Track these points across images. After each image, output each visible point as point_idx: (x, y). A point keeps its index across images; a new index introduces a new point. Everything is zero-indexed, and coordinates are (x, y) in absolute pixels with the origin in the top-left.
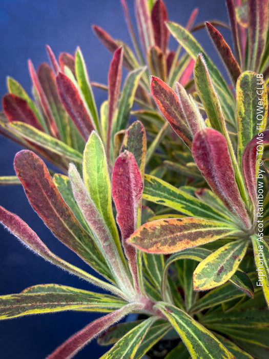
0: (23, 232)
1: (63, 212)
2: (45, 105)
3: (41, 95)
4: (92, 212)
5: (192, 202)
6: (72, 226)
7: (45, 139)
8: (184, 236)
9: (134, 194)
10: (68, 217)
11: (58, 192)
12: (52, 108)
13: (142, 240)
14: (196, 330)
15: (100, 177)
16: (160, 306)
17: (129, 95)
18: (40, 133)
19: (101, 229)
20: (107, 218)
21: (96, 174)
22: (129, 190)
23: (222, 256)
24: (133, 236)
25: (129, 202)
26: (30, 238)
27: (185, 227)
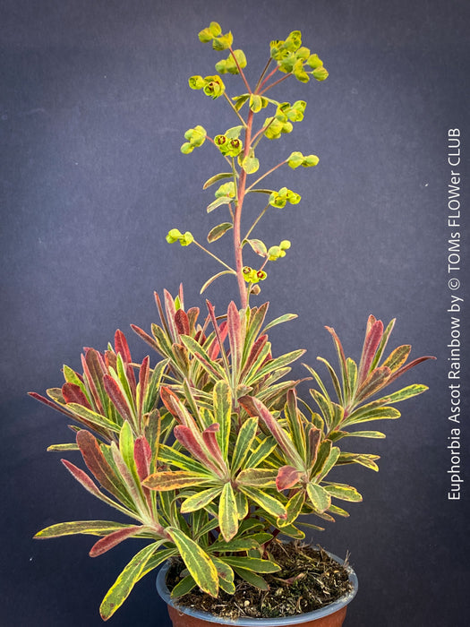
0: (86, 480)
1: (107, 470)
2: (92, 386)
3: (90, 379)
4: (124, 469)
5: (189, 462)
6: (113, 478)
7: (93, 416)
8: (176, 482)
9: (146, 458)
10: (109, 473)
11: (104, 456)
12: (97, 386)
13: (150, 483)
14: (185, 539)
15: (130, 448)
16: (167, 530)
17: (157, 382)
18: (89, 411)
19: (129, 479)
20: (133, 473)
21: (126, 446)
22: (143, 456)
23: (203, 496)
24: (145, 481)
25: (144, 462)
26: (89, 484)
27: (177, 477)
